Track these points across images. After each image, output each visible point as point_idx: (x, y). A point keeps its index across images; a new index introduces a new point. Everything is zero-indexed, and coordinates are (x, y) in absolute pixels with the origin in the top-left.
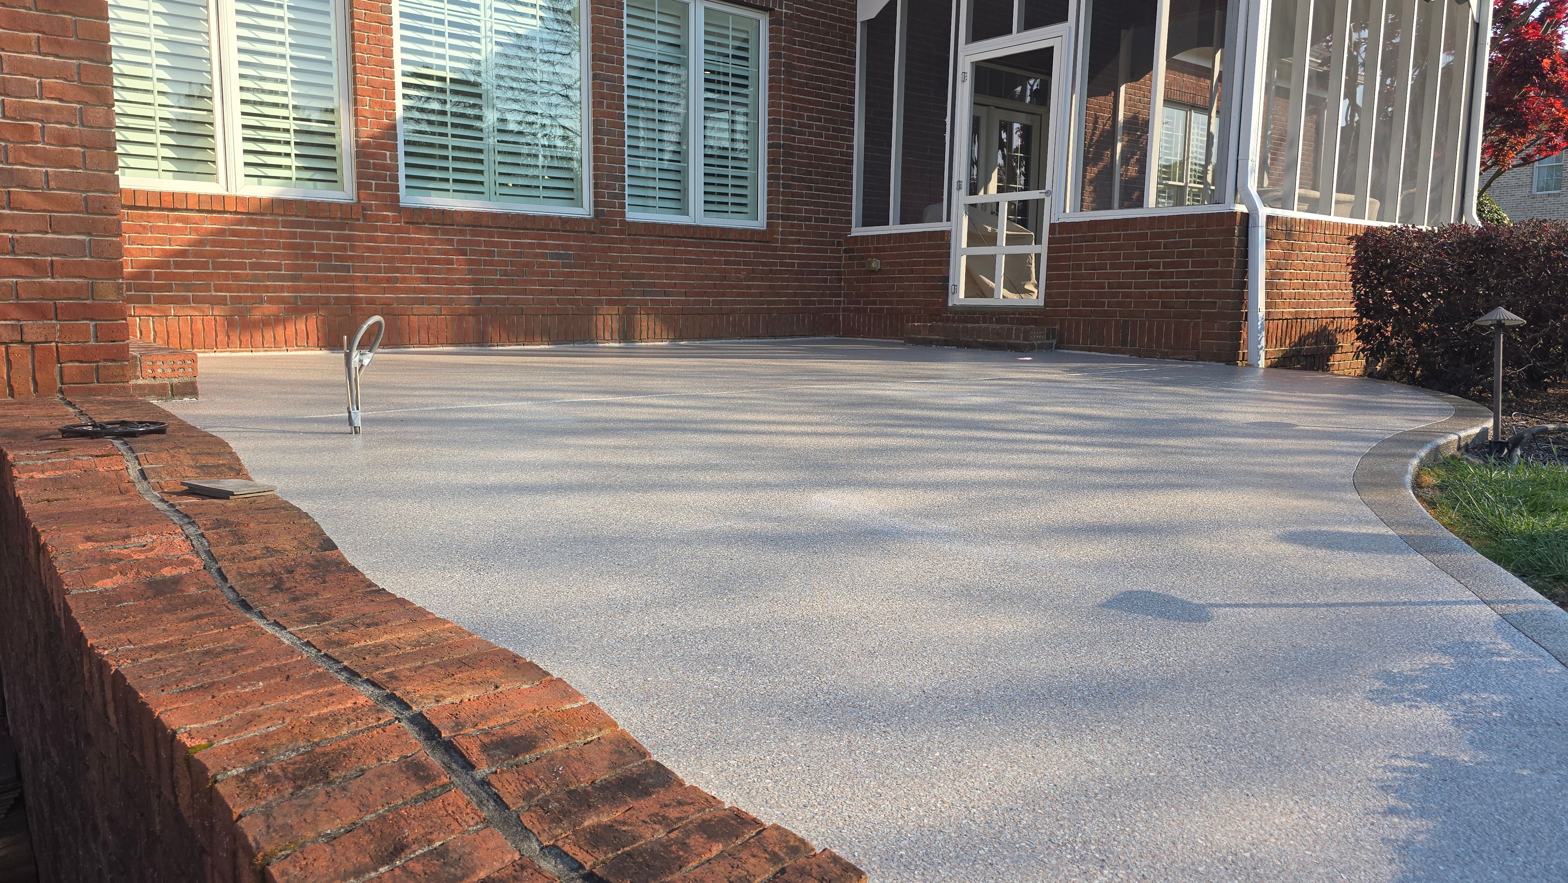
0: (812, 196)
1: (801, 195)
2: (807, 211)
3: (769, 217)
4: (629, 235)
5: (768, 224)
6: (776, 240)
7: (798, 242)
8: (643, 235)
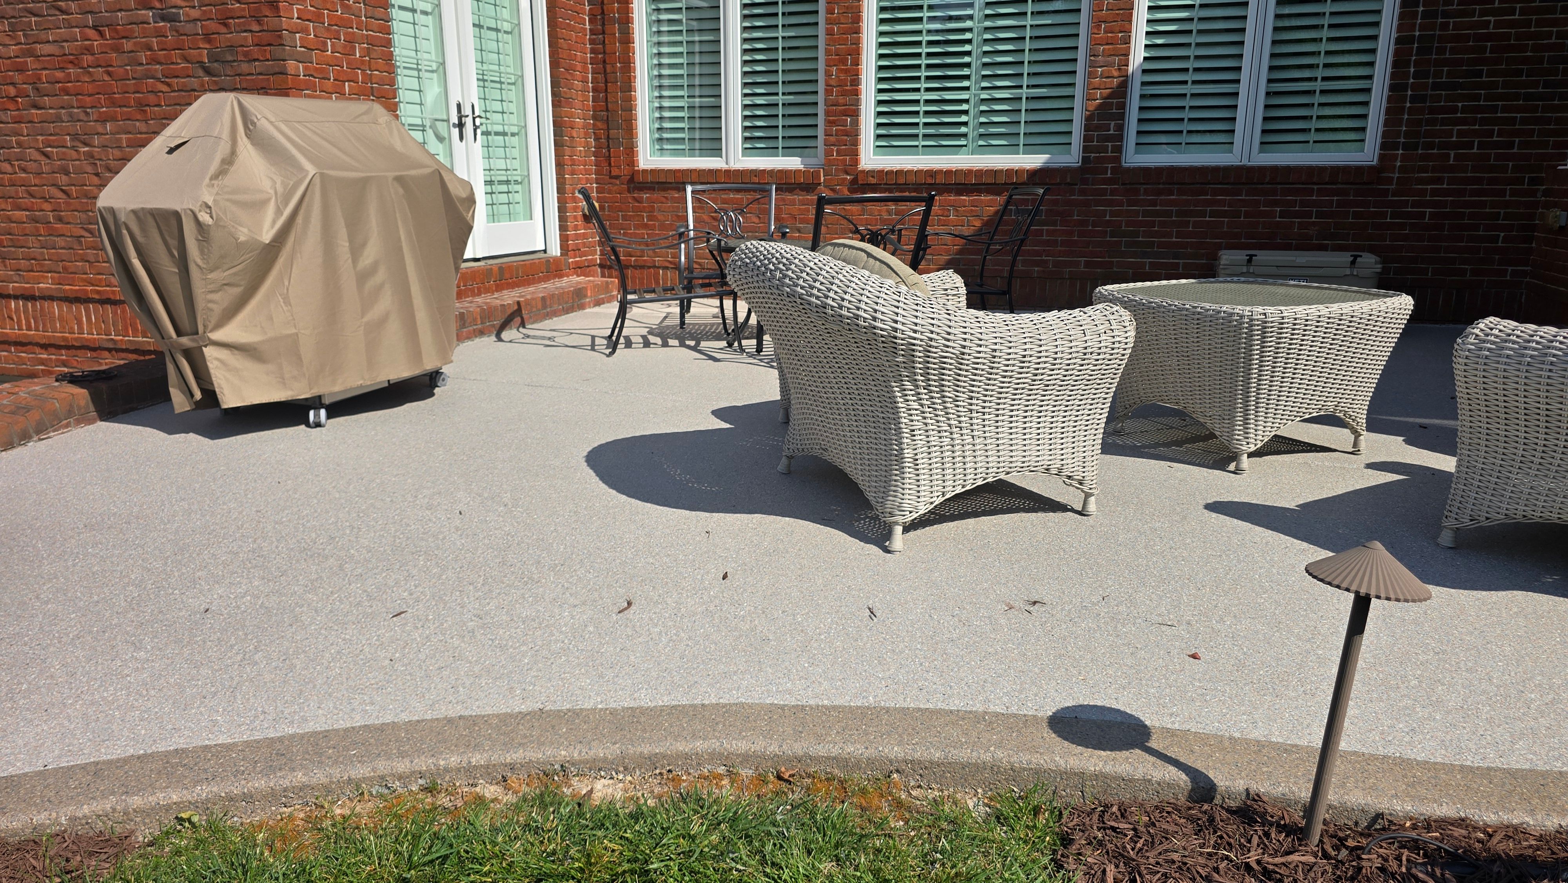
0: (1478, 109)
1: (1455, 110)
2: (1460, 133)
3: (1383, 146)
4: (1123, 184)
5: (1381, 157)
6: (1390, 181)
7: (1439, 180)
8: (1144, 184)
